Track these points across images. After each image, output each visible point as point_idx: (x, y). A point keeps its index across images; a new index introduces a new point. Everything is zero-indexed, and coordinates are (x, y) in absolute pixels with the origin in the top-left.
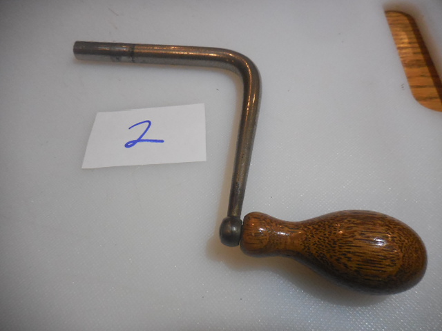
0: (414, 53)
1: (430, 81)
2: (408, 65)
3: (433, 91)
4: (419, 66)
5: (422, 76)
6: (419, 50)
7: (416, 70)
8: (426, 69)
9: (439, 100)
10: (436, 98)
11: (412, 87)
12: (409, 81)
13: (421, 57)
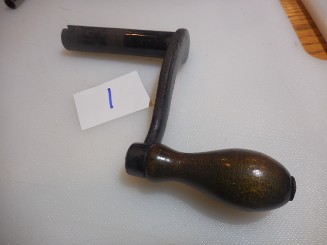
0: (301, 20)
1: (316, 39)
2: (298, 28)
3: (320, 47)
4: (306, 29)
5: (309, 36)
6: (304, 17)
7: (305, 32)
8: (311, 31)
9: (324, 53)
10: (322, 51)
11: (303, 45)
12: (301, 41)
13: (306, 22)
